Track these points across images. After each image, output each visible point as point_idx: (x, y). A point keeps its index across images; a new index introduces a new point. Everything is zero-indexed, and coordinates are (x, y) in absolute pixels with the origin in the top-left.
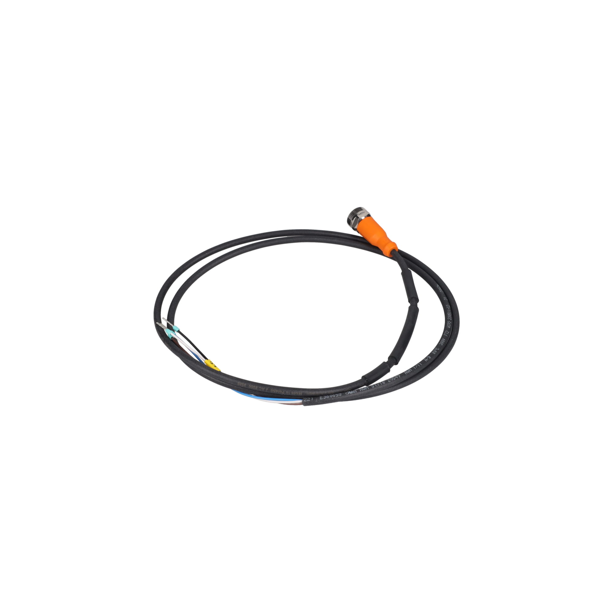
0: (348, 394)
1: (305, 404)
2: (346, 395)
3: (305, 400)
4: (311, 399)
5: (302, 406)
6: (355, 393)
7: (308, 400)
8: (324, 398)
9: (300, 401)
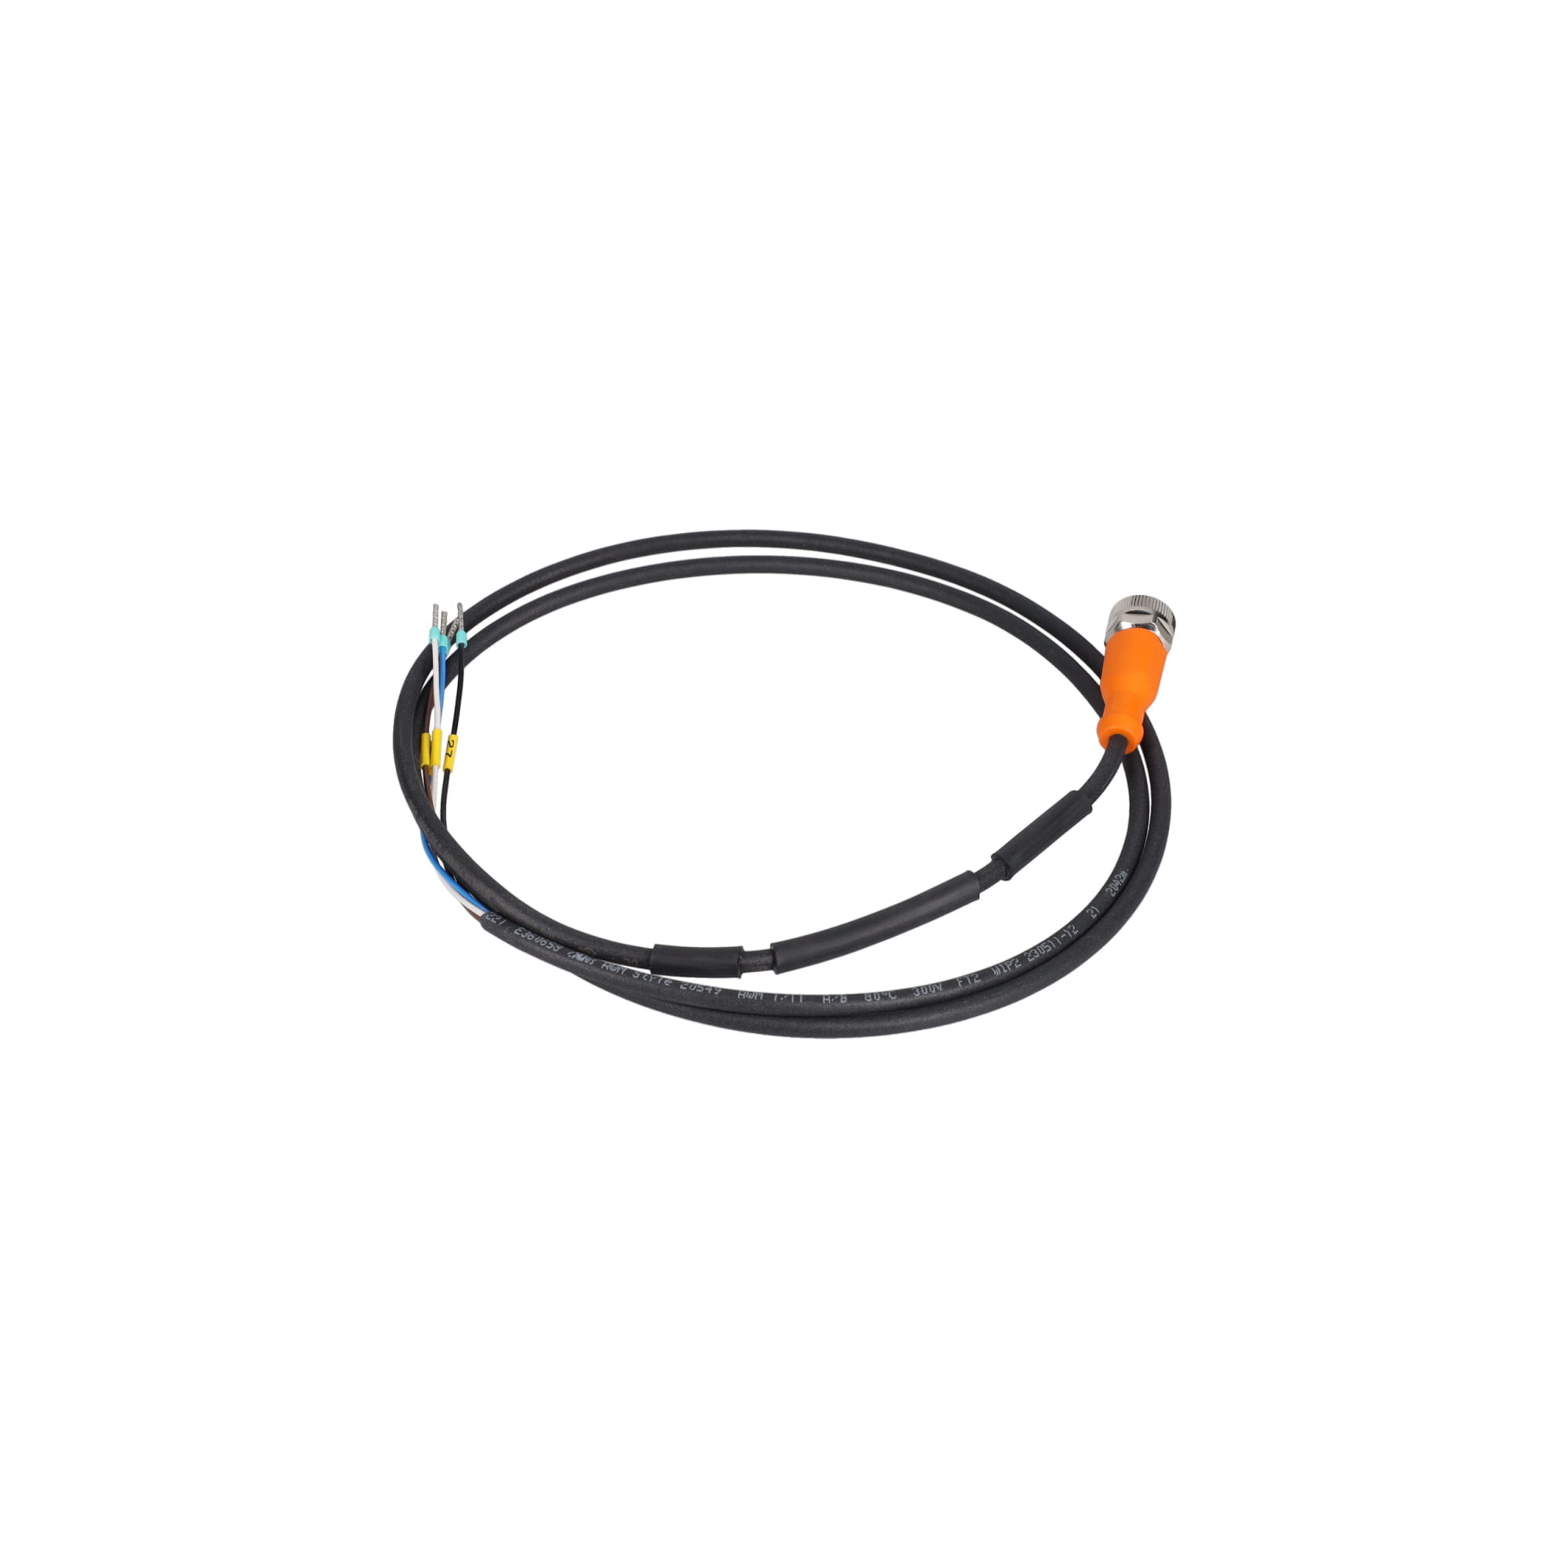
0: (573, 957)
1: (487, 925)
2: (567, 956)
3: (490, 917)
4: (498, 922)
5: (478, 924)
6: (586, 964)
7: (492, 920)
8: (523, 936)
9: (480, 912)
